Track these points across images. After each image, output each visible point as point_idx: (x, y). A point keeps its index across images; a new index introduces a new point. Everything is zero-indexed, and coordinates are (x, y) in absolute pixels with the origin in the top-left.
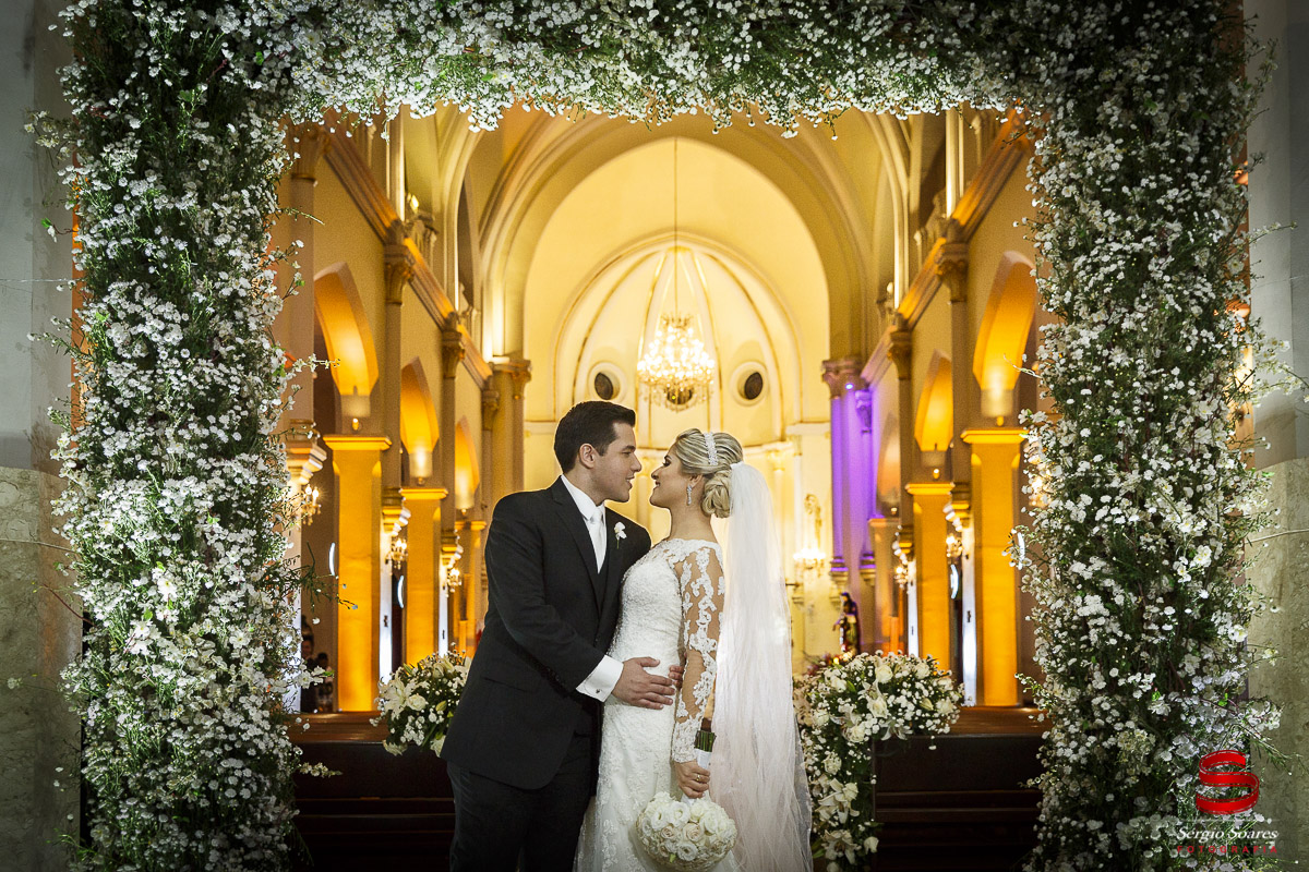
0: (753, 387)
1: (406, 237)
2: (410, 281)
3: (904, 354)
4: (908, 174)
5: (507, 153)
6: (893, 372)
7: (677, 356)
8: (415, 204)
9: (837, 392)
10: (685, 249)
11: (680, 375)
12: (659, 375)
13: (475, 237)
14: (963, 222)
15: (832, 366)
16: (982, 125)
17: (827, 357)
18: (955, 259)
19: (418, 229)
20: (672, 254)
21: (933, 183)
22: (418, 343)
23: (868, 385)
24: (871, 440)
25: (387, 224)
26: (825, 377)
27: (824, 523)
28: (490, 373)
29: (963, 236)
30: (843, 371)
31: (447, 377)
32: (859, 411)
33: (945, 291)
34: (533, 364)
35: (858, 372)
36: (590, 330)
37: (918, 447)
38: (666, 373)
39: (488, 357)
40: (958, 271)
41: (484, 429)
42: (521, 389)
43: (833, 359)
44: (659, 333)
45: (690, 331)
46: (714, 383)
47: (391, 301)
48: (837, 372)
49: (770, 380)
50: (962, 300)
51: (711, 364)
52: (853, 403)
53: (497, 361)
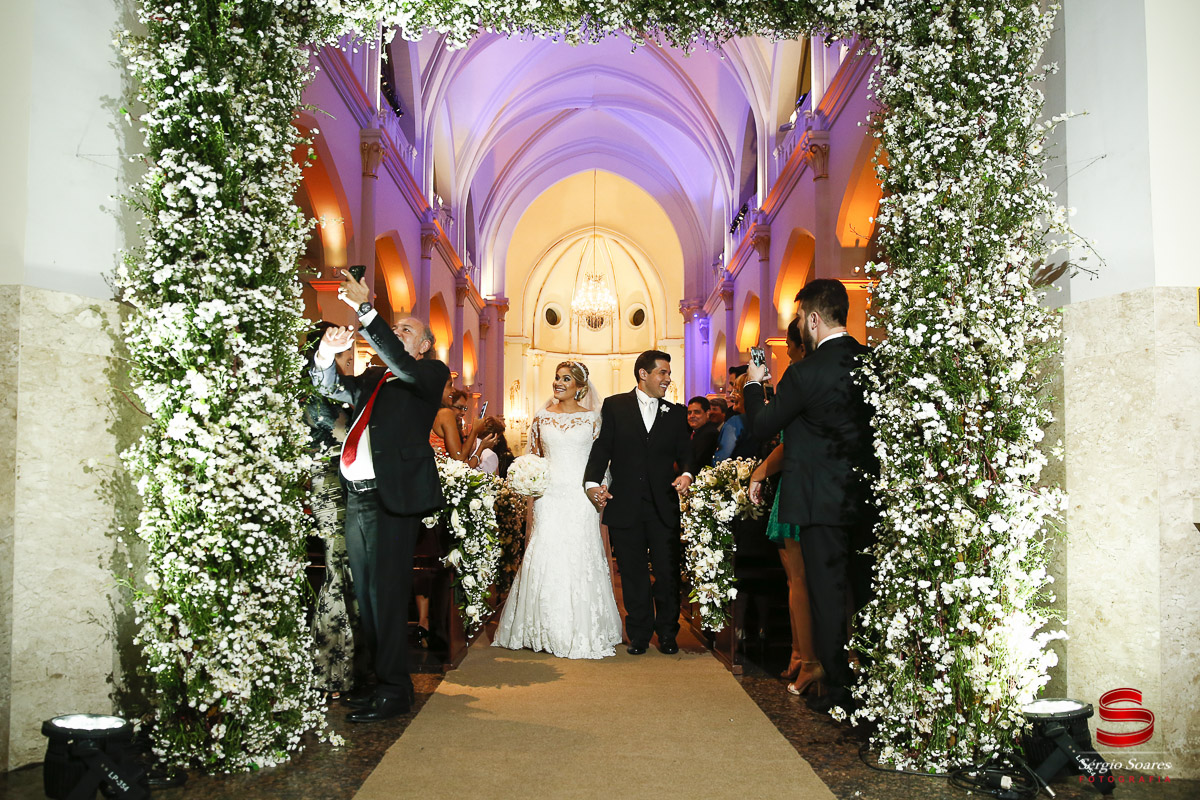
0: (638, 318)
1: (434, 219)
2: (436, 245)
3: (729, 295)
4: (732, 188)
5: (497, 175)
6: (723, 304)
7: (595, 298)
8: (440, 201)
9: (688, 319)
10: (600, 236)
11: (596, 309)
12: (583, 309)
13: (477, 226)
14: (767, 213)
15: (686, 303)
16: (779, 154)
17: (683, 298)
18: (762, 234)
19: (442, 216)
20: (592, 239)
21: (749, 188)
22: (441, 282)
23: (707, 315)
24: (708, 348)
25: (423, 210)
26: (681, 310)
27: (679, 390)
28: (484, 305)
29: (767, 220)
30: (692, 307)
31: (459, 305)
32: (701, 330)
33: (756, 255)
34: (510, 300)
35: (702, 307)
36: (544, 283)
37: (737, 349)
38: (588, 308)
39: (483, 296)
40: (763, 242)
41: (481, 339)
42: (503, 315)
43: (686, 299)
44: (584, 284)
45: (602, 282)
46: (616, 316)
47: (425, 257)
48: (688, 307)
49: (648, 314)
50: (765, 260)
51: (614, 303)
52: (698, 325)
53: (489, 298)
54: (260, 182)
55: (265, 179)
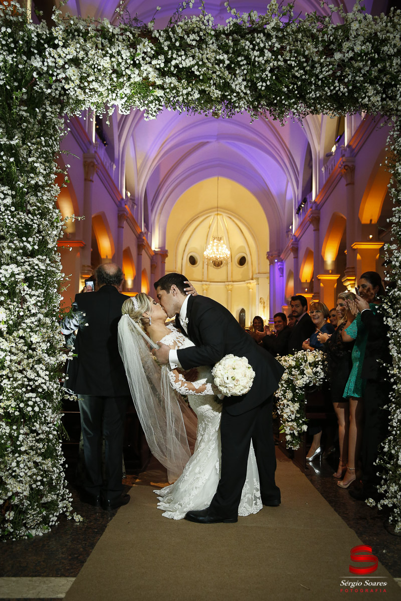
0: (242, 261)
1: (126, 205)
2: (126, 220)
3: (296, 250)
4: (298, 188)
5: (161, 179)
6: (292, 255)
7: (217, 250)
8: (129, 194)
9: (272, 263)
10: (220, 215)
11: (218, 257)
12: (211, 256)
13: (150, 208)
14: (318, 203)
15: (270, 254)
16: (325, 170)
17: (269, 251)
18: (315, 215)
19: (130, 203)
20: (216, 216)
21: (308, 189)
22: (129, 241)
23: (282, 260)
24: (283, 279)
25: (119, 200)
26: (268, 258)
27: (266, 307)
28: (154, 254)
29: (318, 207)
30: (274, 256)
31: (139, 254)
32: (279, 269)
33: (312, 227)
34: (169, 251)
35: (279, 256)
36: (188, 241)
37: (300, 281)
38: (214, 256)
39: (153, 248)
40: (316, 220)
41: (152, 273)
42: (164, 260)
43: (270, 252)
44: (211, 242)
45: (222, 241)
46: (229, 261)
47: (120, 227)
48: (272, 256)
49: (248, 259)
50: (317, 230)
51: (229, 253)
52: (277, 267)
53: (157, 250)
54: (37, 196)
55: (39, 194)
